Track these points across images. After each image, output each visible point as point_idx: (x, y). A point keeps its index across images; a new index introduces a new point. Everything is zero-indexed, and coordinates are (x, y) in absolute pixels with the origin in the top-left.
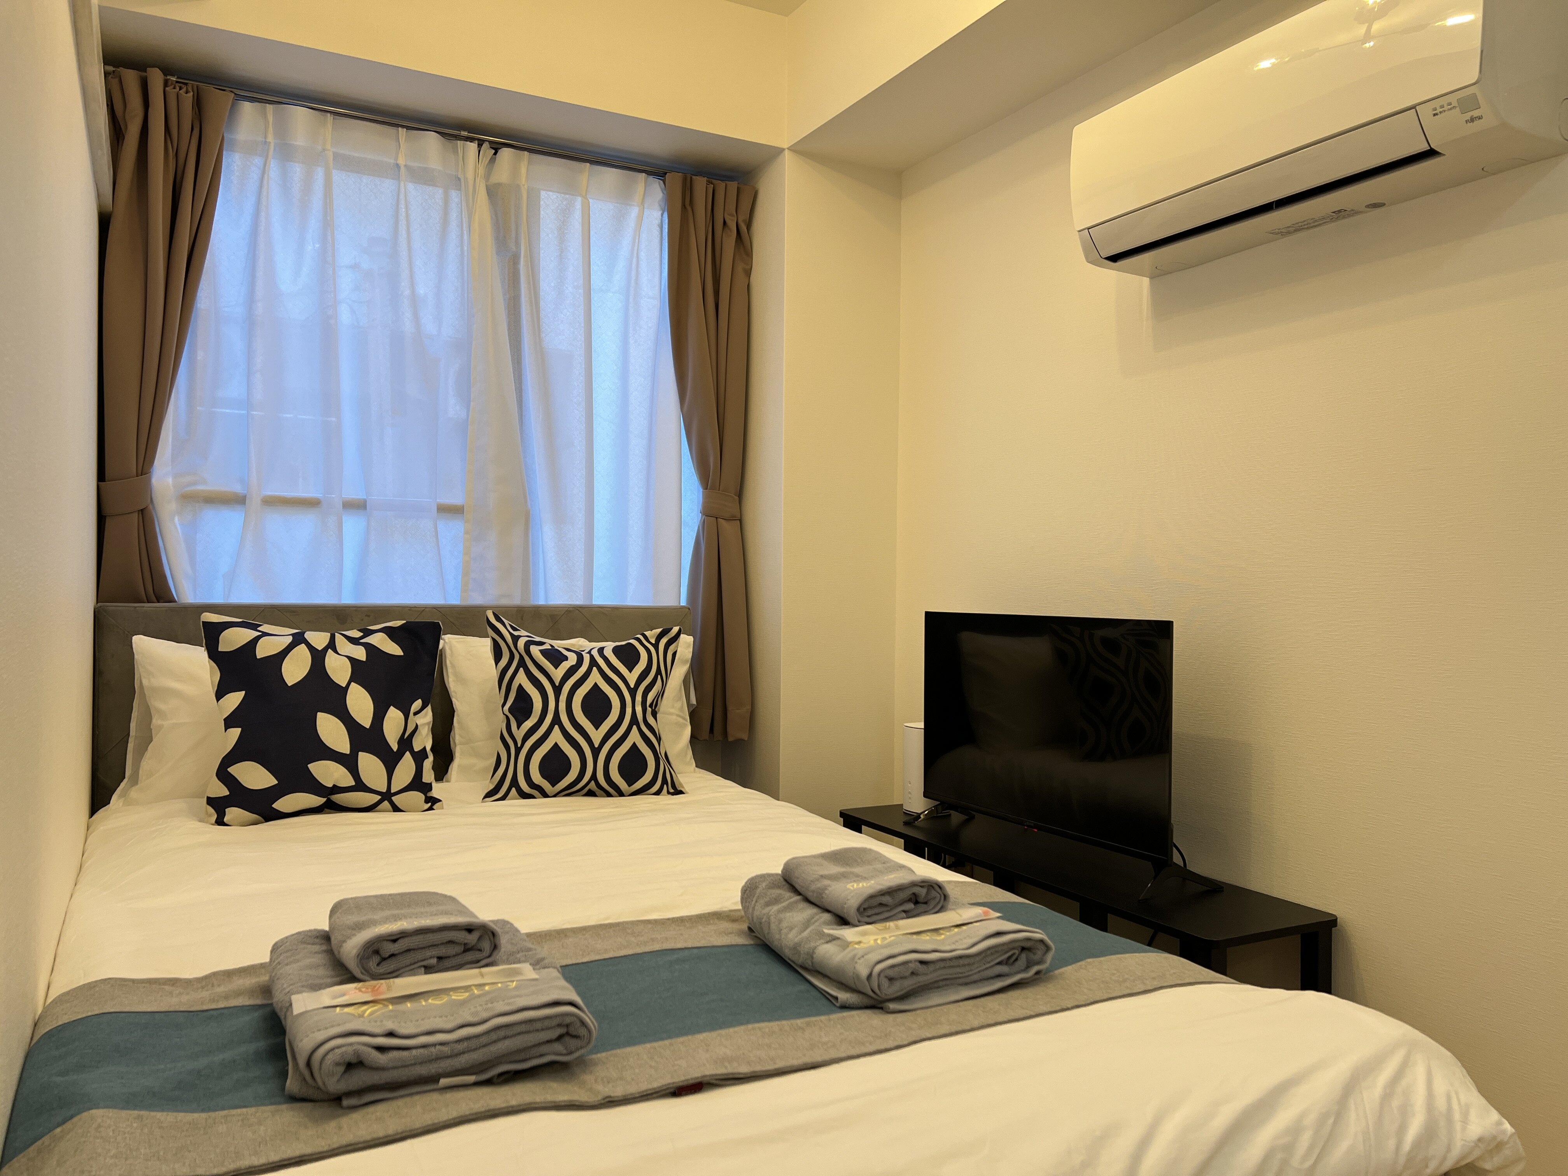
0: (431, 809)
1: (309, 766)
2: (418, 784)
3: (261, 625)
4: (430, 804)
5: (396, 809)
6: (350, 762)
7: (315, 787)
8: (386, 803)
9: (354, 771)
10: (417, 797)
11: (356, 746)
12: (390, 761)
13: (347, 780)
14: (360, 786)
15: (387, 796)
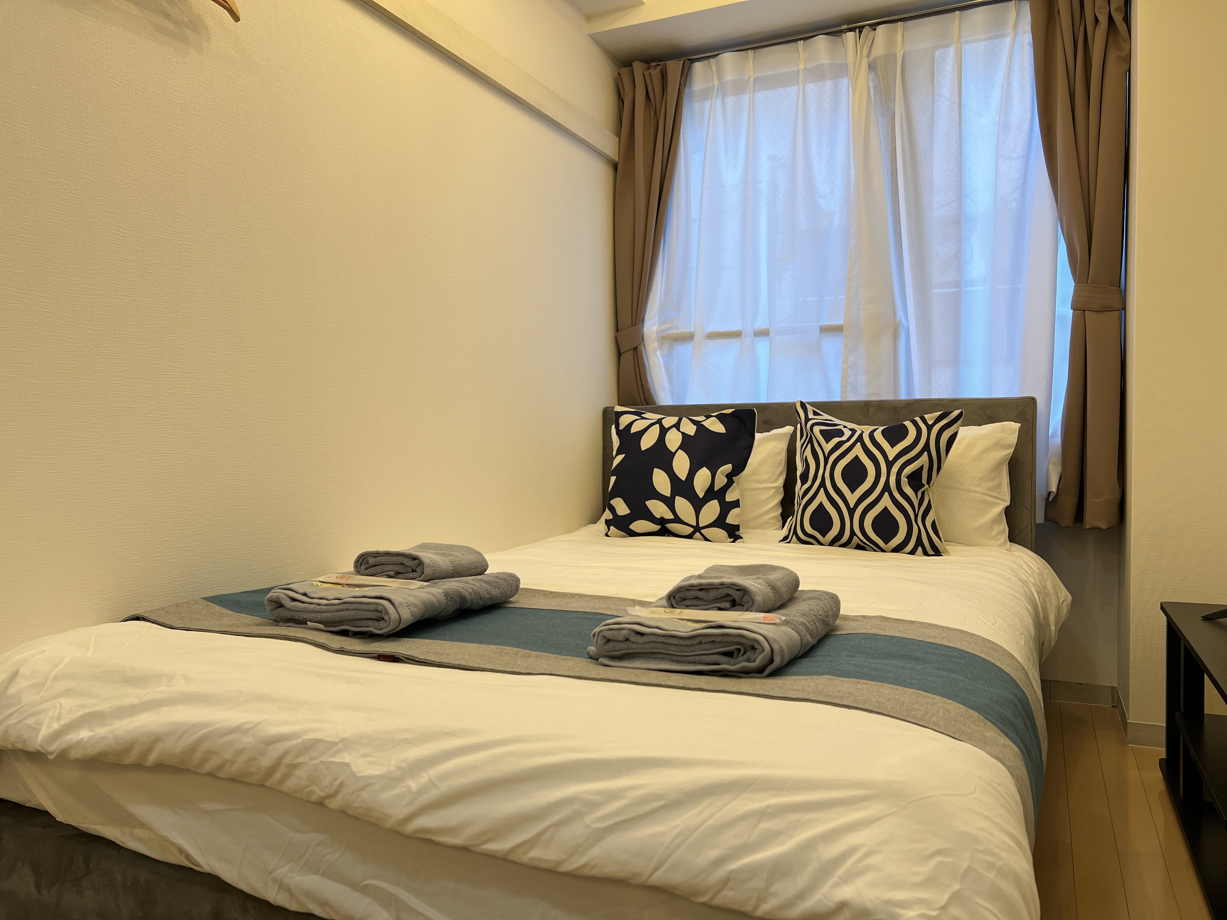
0: (733, 542)
1: (646, 502)
2: (720, 522)
3: (644, 413)
4: (733, 539)
5: (706, 539)
6: (669, 502)
7: (650, 517)
8: (697, 534)
9: (672, 508)
10: (721, 533)
11: (675, 493)
12: (698, 504)
13: (669, 516)
14: (677, 520)
15: (697, 528)
